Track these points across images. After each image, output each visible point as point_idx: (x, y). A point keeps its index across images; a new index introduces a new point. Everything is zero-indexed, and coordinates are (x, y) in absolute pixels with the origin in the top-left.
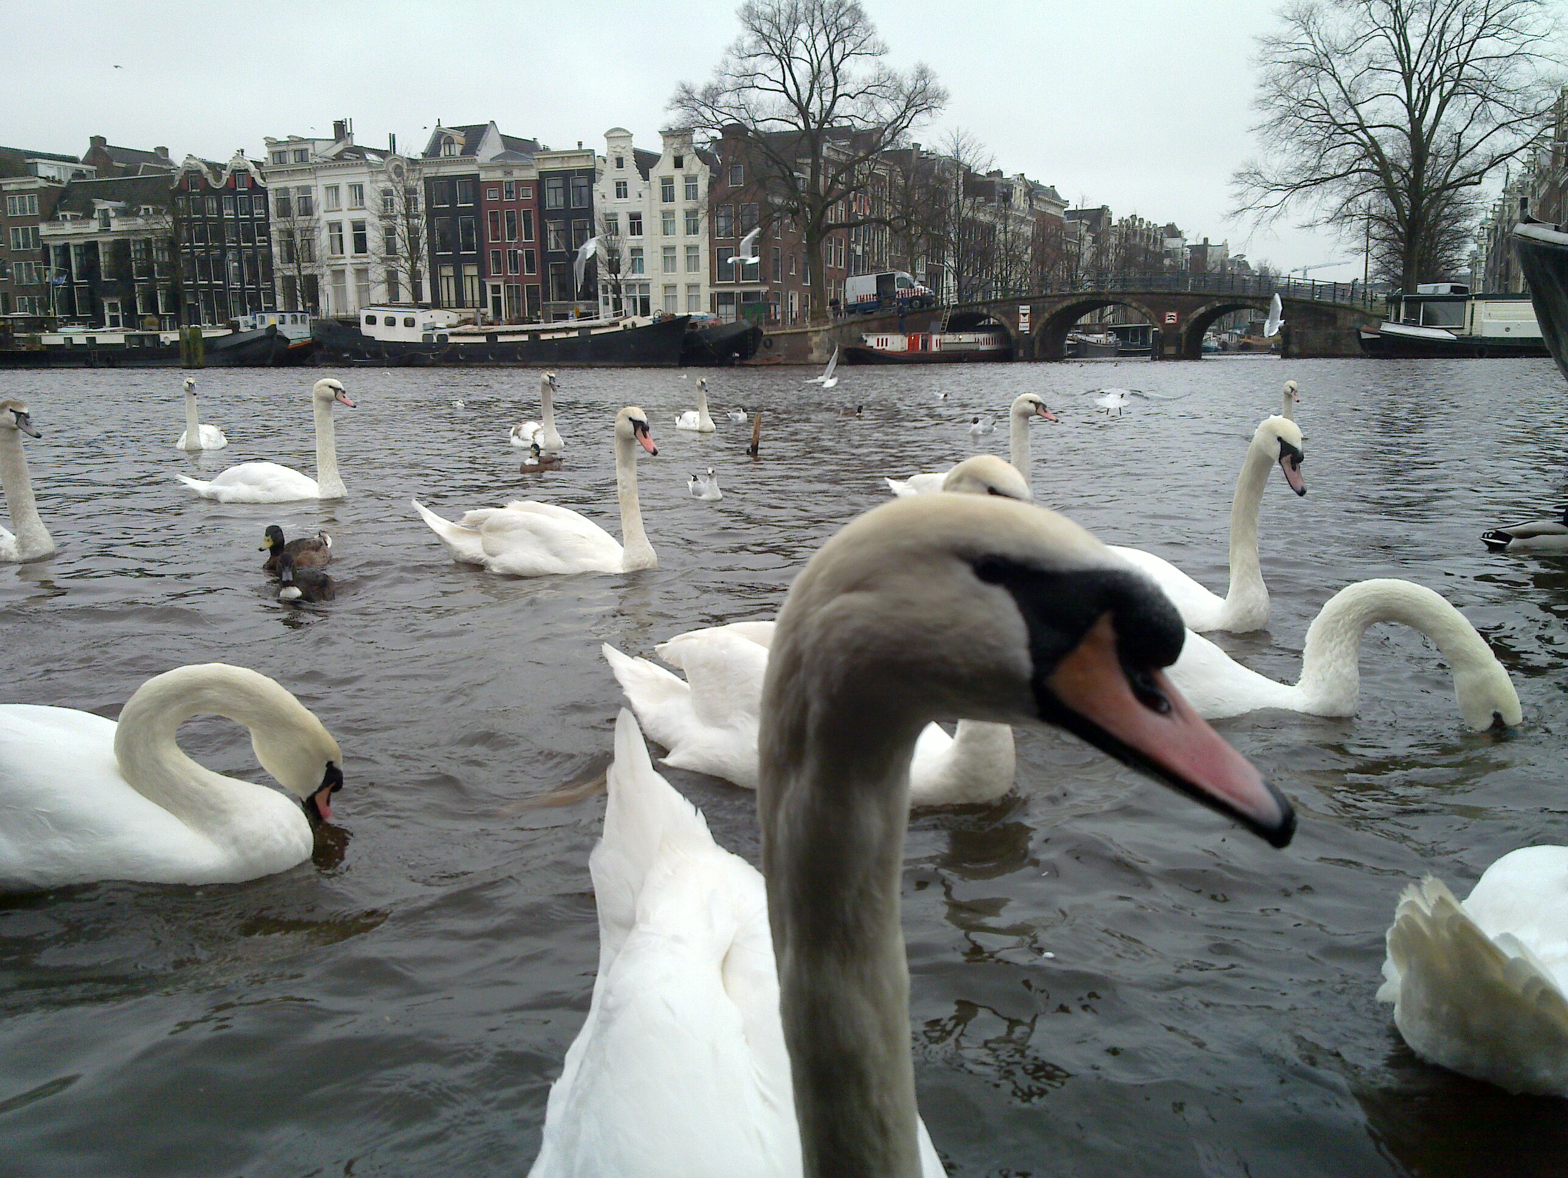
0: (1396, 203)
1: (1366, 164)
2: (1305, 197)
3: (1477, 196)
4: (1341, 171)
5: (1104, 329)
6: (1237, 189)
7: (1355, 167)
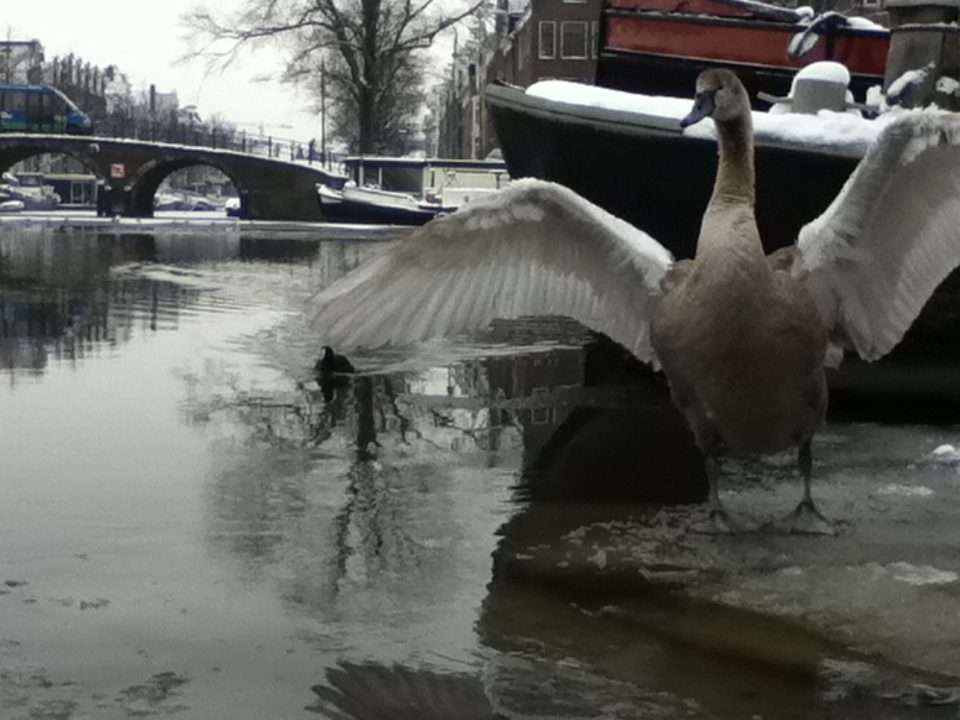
0: (352, 63)
1: (318, 17)
2: (255, 46)
3: (428, 60)
4: (294, 22)
5: (41, 182)
6: (187, 31)
7: (307, 20)
